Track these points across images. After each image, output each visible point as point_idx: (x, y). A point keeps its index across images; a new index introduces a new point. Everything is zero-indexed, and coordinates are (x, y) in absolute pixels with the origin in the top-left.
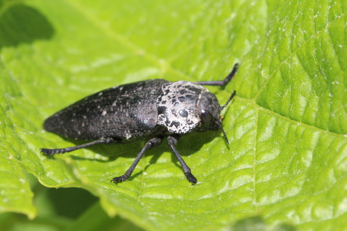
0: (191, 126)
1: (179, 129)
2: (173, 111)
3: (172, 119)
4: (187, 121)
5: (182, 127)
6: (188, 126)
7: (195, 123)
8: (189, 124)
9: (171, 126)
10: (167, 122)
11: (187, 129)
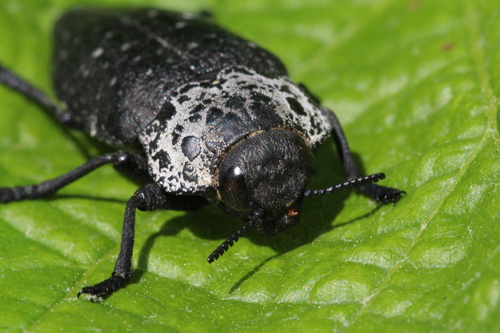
0: (188, 185)
1: (162, 175)
2: (179, 128)
3: (165, 143)
4: (185, 169)
5: (169, 174)
6: (182, 180)
7: (201, 183)
8: (186, 178)
9: (154, 158)
10: (154, 145)
11: (176, 186)
